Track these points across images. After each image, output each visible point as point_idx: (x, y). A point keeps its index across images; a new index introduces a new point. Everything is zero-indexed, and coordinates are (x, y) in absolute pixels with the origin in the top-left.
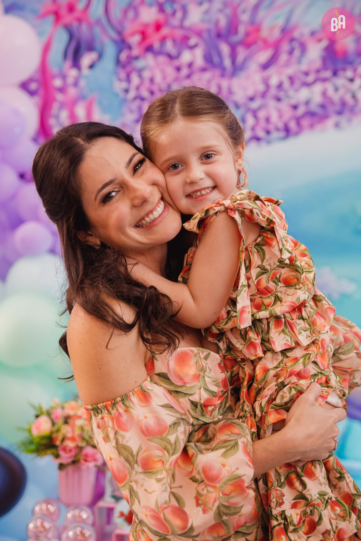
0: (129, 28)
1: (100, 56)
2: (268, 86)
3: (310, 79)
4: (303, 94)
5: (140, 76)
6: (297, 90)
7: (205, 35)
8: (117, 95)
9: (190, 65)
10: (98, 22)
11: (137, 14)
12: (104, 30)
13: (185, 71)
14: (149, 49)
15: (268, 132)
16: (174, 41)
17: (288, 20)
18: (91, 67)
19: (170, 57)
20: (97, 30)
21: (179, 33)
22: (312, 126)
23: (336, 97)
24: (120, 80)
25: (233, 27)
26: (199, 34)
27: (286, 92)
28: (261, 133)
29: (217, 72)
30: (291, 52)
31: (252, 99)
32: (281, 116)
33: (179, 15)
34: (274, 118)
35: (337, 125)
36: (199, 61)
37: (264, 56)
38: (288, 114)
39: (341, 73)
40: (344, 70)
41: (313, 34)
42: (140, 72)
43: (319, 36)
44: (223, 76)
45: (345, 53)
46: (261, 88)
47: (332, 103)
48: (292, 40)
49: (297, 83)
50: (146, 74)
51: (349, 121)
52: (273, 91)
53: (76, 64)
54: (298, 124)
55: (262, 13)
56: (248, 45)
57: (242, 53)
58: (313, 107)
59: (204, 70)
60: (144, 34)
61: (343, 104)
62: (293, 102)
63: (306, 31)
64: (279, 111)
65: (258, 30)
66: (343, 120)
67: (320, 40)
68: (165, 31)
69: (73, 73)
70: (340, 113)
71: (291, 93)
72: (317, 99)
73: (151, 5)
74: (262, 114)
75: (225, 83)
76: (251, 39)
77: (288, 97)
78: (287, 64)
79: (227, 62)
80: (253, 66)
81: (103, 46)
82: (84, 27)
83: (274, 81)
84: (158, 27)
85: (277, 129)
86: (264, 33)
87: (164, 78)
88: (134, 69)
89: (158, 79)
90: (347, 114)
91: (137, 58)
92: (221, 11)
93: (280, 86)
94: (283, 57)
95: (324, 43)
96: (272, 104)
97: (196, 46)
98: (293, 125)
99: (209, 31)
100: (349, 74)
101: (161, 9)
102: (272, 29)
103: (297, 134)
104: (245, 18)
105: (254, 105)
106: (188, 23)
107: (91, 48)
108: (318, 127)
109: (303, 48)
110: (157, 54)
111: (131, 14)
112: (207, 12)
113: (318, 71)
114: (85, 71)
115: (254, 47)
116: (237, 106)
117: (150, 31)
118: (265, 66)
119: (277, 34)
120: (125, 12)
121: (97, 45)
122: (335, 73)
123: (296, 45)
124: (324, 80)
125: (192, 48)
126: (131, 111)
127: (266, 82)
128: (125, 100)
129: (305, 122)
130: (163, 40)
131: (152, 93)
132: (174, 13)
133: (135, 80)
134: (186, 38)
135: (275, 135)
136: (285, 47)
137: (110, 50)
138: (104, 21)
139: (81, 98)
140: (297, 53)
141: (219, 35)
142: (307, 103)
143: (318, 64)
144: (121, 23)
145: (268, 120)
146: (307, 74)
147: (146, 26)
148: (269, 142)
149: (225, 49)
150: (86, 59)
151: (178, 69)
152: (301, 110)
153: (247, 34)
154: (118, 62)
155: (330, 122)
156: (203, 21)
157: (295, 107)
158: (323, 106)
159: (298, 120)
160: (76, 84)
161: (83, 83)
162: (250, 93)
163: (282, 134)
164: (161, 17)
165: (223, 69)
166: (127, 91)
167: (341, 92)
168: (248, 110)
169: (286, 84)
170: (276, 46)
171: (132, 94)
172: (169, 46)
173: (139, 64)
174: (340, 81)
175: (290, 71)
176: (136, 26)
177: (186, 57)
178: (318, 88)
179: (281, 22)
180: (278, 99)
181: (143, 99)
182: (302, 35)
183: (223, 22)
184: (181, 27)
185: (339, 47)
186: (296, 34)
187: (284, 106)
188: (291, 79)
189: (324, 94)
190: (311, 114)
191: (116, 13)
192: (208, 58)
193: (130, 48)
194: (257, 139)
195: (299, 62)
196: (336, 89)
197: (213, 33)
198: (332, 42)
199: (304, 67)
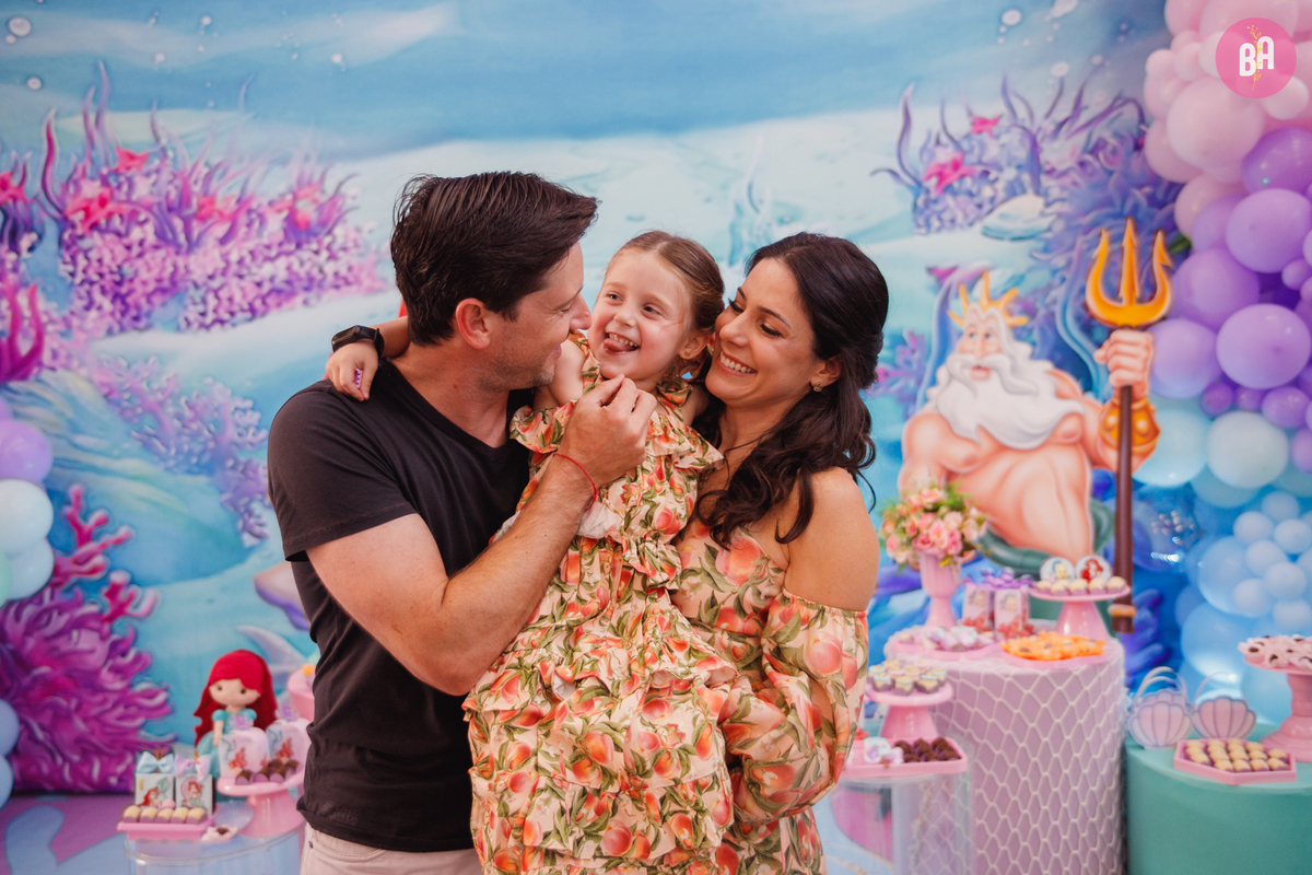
0: (70, 204)
1: (40, 237)
2: (228, 263)
3: (273, 253)
4: (267, 270)
5: (87, 258)
6: (260, 267)
7: (155, 209)
8: (63, 279)
9: (141, 243)
10: (36, 199)
11: (78, 189)
12: (42, 207)
13: (136, 250)
14: (94, 226)
15: (232, 314)
16: (121, 216)
17: (243, 190)
18: (31, 249)
19: (119, 234)
20: (35, 208)
21: (126, 208)
22: (279, 305)
23: (302, 272)
24: (65, 263)
25: (184, 199)
26: (149, 208)
27: (248, 268)
28: (226, 316)
29: (172, 250)
30: (249, 225)
31: (211, 277)
32: (244, 296)
33: (125, 188)
34: (238, 298)
35: (306, 302)
36: (151, 239)
37: (220, 230)
38: (252, 292)
39: (305, 246)
40: (308, 242)
41: (271, 204)
42: (86, 252)
43: (278, 206)
44: (177, 253)
45: (308, 224)
46: (222, 265)
47: (299, 279)
48: (250, 212)
49: (260, 258)
50: (93, 255)
51: (319, 297)
52: (234, 268)
53: (14, 247)
54: (264, 303)
55: (214, 183)
56: (203, 219)
57: (196, 227)
58: (279, 283)
59: (156, 247)
60: (87, 210)
61: (311, 279)
62: (257, 279)
63: (265, 202)
64: (242, 289)
65: (212, 201)
66: (311, 295)
67: (279, 211)
68: (110, 206)
69: (12, 256)
70: (307, 289)
71: (254, 270)
72: (282, 275)
73: (93, 179)
74: (223, 294)
75: (181, 262)
76: (204, 212)
77: (250, 274)
78: (247, 238)
79: (182, 238)
80: (210, 242)
81: (42, 224)
82: (20, 204)
83: (234, 257)
84: (103, 202)
85: (243, 310)
86: (219, 205)
87: (113, 259)
88: (79, 250)
89: (107, 260)
90: (315, 290)
91: (82, 237)
92: (170, 182)
93: (241, 262)
94: (242, 230)
95: (285, 214)
96: (234, 281)
97: (146, 221)
98: (258, 304)
99: (159, 204)
100: (314, 246)
101: (105, 182)
102: (227, 200)
103: (264, 314)
104: (197, 189)
105: (215, 284)
106: (134, 197)
107: (29, 229)
108: (286, 306)
109: (262, 219)
110: (103, 232)
111: (72, 189)
112: (154, 184)
113: (280, 244)
114: (25, 255)
115: (210, 222)
116: (196, 286)
117: (95, 206)
118: (223, 241)
119: (233, 205)
120: (65, 187)
121: (36, 224)
122: (299, 246)
123: (254, 216)
124: (289, 254)
125: (142, 224)
126: (80, 298)
127: (225, 257)
128: (72, 285)
129: (270, 300)
130: (110, 215)
131: (101, 275)
132: (119, 187)
133: (82, 262)
134: (134, 214)
135: (240, 316)
136: (243, 219)
137: (51, 230)
138: (42, 197)
139: (22, 284)
140: (256, 224)
141: (170, 209)
142: (272, 279)
143: (280, 236)
144: (61, 199)
145: (230, 300)
146: (268, 247)
147: (90, 201)
148: (234, 325)
149: (178, 223)
150: (25, 242)
151: (128, 248)
152: (266, 288)
153: (201, 207)
154: (61, 242)
155: (299, 299)
156: (151, 193)
157: (259, 284)
158: (288, 282)
159: (264, 299)
160: (15, 270)
161: (23, 268)
162: (210, 271)
163: (248, 315)
164: (106, 192)
165: (178, 247)
166: (72, 275)
167: (308, 266)
168: (209, 290)
169: (248, 260)
170: (234, 219)
171: (79, 277)
172: (116, 221)
173: (85, 244)
174: (305, 254)
175: (250, 245)
176: (78, 202)
177: (136, 234)
178: (282, 262)
179: (236, 192)
180: (241, 277)
181: (92, 283)
182: (260, 206)
183: (174, 195)
184: (128, 201)
185: (299, 217)
186: (254, 205)
187: (247, 283)
188: (252, 253)
189: (289, 268)
190: (278, 292)
191: (55, 188)
192: (160, 234)
193: (73, 226)
194: (222, 322)
195: (259, 234)
196: (302, 264)
197: (164, 207)
198: (293, 212)
199: (265, 241)
